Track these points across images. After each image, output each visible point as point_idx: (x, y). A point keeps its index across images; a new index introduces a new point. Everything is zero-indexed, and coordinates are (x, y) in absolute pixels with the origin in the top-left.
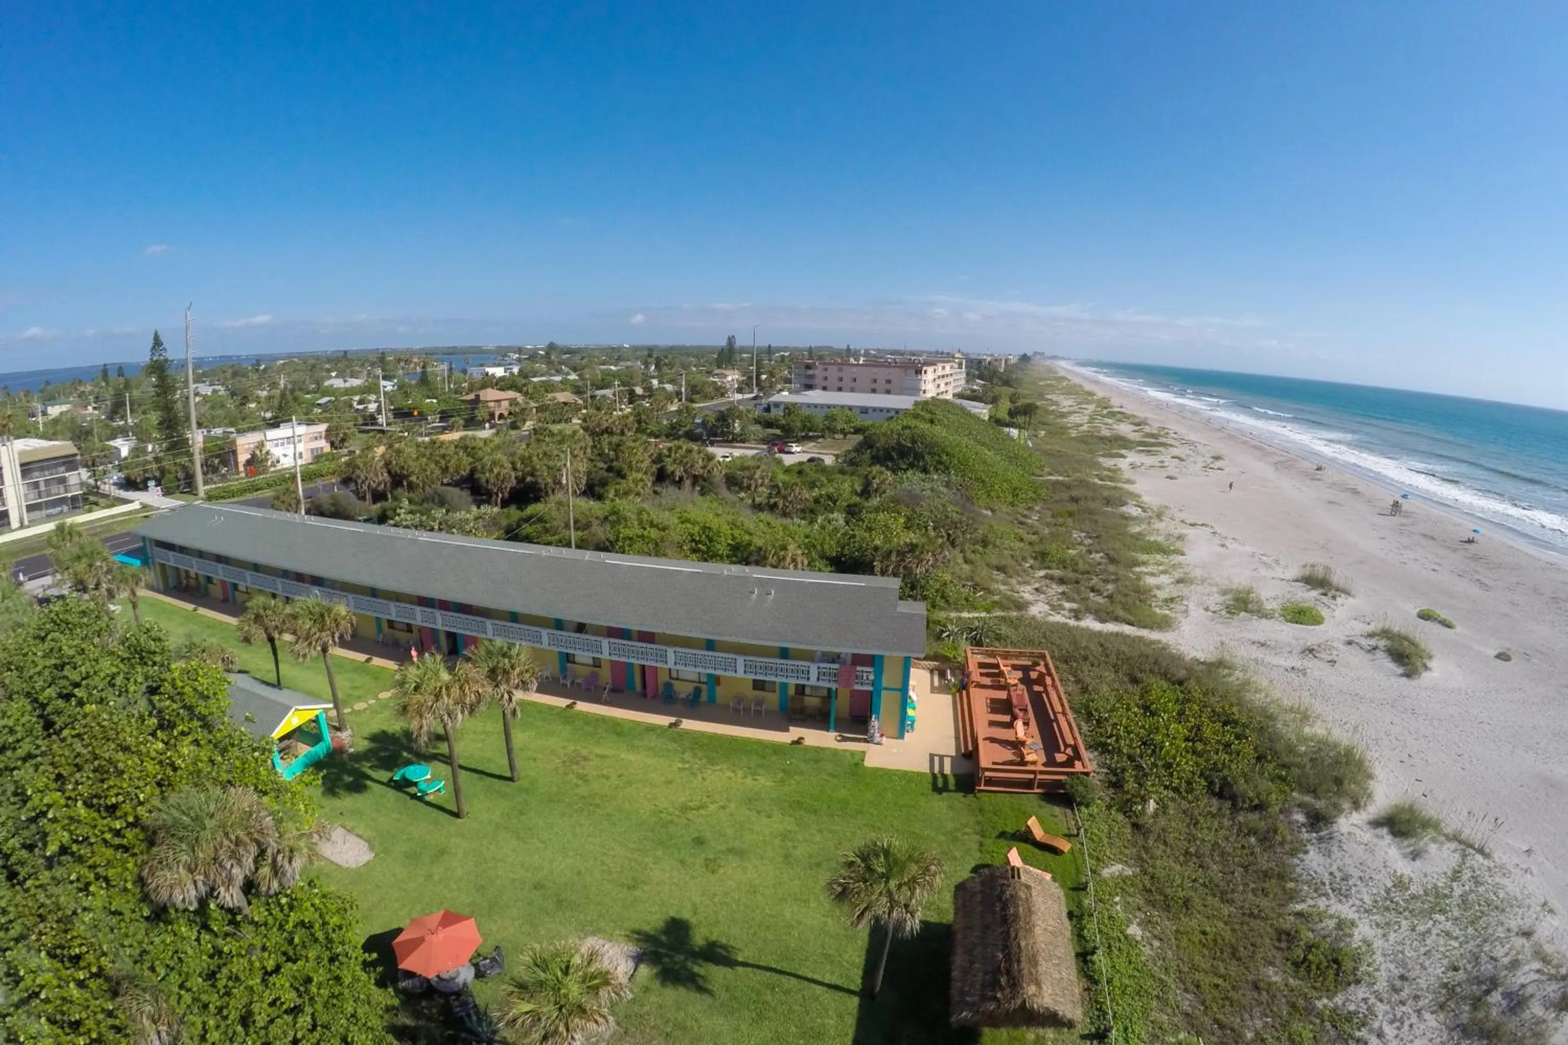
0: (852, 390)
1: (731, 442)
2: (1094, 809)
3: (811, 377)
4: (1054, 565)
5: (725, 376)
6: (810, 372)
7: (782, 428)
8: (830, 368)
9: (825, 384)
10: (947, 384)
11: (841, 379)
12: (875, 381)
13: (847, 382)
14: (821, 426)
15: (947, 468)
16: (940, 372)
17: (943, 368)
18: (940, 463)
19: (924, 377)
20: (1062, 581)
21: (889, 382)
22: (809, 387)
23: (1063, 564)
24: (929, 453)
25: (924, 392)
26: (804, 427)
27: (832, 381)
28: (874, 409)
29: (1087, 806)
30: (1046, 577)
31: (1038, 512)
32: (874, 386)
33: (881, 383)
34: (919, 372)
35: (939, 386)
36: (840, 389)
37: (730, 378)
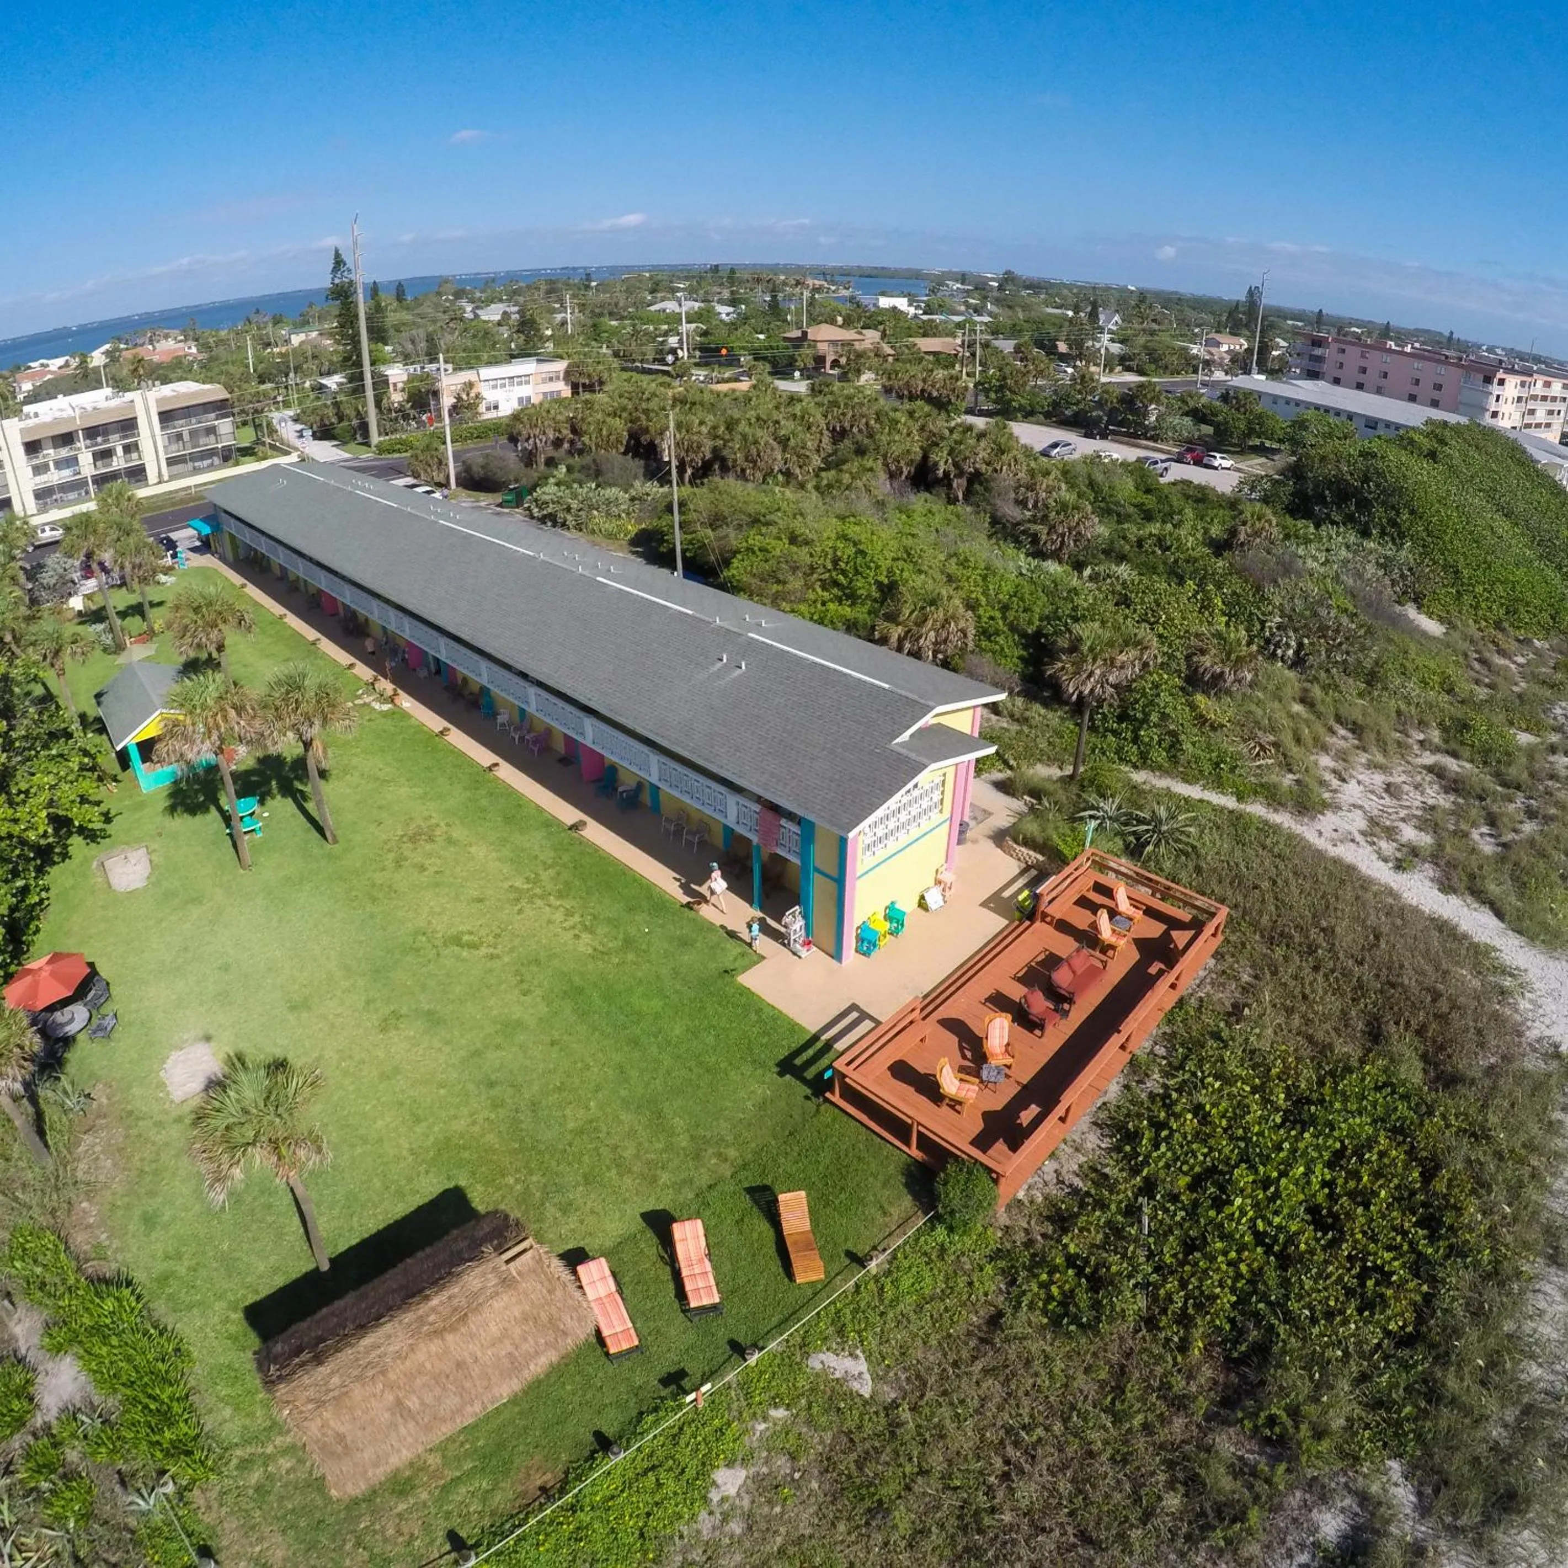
0: (1379, 391)
1: (1138, 437)
2: (960, 1242)
3: (1320, 359)
4: (1466, 752)
5: (1218, 344)
6: (1318, 352)
7: (1216, 425)
8: (1349, 349)
9: (1338, 374)
10: (1551, 412)
11: (1364, 371)
12: (1417, 382)
13: (1372, 377)
14: (1280, 434)
15: (1402, 535)
16: (1539, 389)
17: (1547, 385)
18: (1393, 523)
19: (1495, 389)
20: (1453, 785)
21: (1438, 387)
22: (1313, 375)
23: (1484, 756)
24: (1384, 503)
25: (1495, 415)
26: (1250, 432)
27: (1350, 372)
28: (1388, 425)
29: (951, 1229)
30: (1430, 769)
31: (1537, 652)
32: (1414, 390)
33: (1426, 390)
34: (1488, 380)
35: (1532, 412)
36: (1360, 386)
37: (1225, 348)
